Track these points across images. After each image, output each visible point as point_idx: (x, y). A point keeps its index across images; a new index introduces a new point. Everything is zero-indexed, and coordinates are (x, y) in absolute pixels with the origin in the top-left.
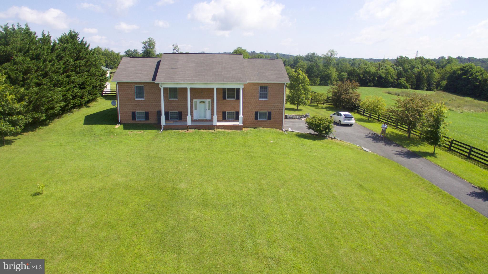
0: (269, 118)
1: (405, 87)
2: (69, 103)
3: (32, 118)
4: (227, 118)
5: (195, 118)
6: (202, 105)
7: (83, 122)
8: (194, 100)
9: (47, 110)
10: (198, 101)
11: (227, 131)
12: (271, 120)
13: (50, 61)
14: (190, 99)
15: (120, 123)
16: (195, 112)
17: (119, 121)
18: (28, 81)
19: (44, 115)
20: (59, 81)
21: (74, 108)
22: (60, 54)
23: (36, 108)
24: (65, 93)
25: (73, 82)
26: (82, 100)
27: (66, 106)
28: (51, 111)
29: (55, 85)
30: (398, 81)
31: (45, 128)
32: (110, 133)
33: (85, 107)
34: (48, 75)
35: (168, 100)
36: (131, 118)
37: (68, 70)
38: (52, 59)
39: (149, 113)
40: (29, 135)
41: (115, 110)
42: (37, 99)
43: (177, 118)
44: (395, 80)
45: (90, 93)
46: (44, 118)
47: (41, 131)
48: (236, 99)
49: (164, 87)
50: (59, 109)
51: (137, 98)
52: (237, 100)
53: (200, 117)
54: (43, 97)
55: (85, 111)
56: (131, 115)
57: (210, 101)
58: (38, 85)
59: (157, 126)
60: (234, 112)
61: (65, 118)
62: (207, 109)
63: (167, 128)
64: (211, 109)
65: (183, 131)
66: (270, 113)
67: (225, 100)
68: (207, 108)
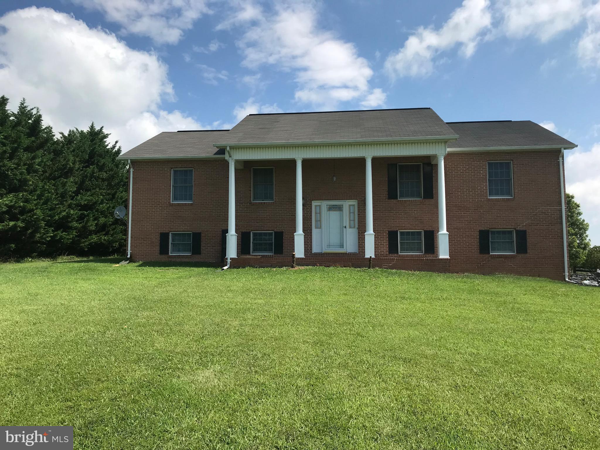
0: (522, 248)
4: (401, 250)
5: (315, 249)
6: (335, 215)
8: (314, 203)
10: (324, 204)
12: (528, 255)
14: (303, 198)
15: (130, 259)
16: (315, 233)
17: (129, 256)
35: (251, 203)
36: (157, 249)
39: (202, 235)
43: (270, 250)
48: (424, 198)
49: (237, 158)
51: (175, 199)
52: (427, 201)
53: (329, 246)
56: (156, 239)
57: (354, 205)
60: (419, 233)
62: (348, 227)
63: (238, 264)
64: (357, 226)
66: (522, 236)
67: (394, 201)
68: (346, 223)
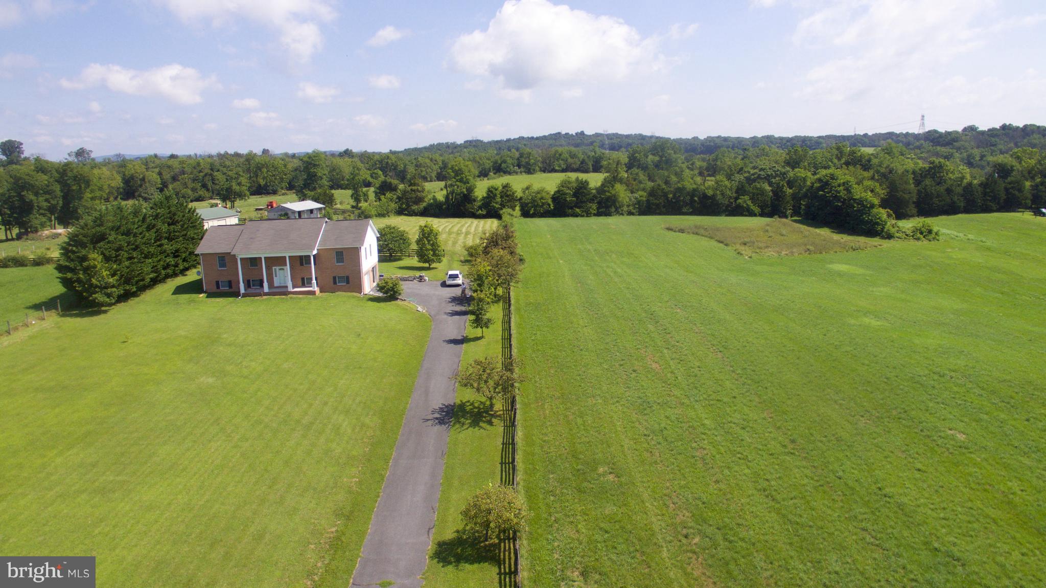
0: (348, 282)
1: (751, 214)
2: (160, 274)
3: (123, 290)
4: (301, 284)
5: (271, 285)
6: (282, 272)
7: (171, 293)
8: (271, 268)
9: (137, 282)
10: (277, 268)
11: (301, 296)
12: (350, 285)
13: (141, 234)
14: (265, 267)
15: (205, 292)
16: (275, 279)
17: (205, 290)
18: (120, 257)
19: (134, 287)
20: (149, 252)
21: (168, 278)
22: (151, 223)
23: (128, 281)
24: (155, 264)
25: (165, 251)
26: (177, 269)
27: (157, 277)
28: (141, 283)
29: (146, 257)
30: (735, 201)
31: (136, 299)
32: (193, 301)
33: (180, 275)
34: (139, 248)
35: (245, 269)
36: (216, 287)
37: (161, 237)
38: (143, 231)
39: (230, 282)
40: (122, 306)
41: (201, 280)
42: (128, 272)
43: (255, 286)
44: (731, 200)
45: (184, 260)
46: (135, 289)
47: (133, 302)
48: (308, 266)
50: (148, 280)
51: (220, 267)
53: (280, 284)
54: (133, 271)
55: (181, 280)
56: (215, 284)
57: (283, 269)
58: (130, 258)
59: (236, 294)
60: (307, 278)
61: (157, 288)
62: (286, 276)
63: (245, 296)
65: (258, 298)
66: (348, 278)
67: (297, 267)
